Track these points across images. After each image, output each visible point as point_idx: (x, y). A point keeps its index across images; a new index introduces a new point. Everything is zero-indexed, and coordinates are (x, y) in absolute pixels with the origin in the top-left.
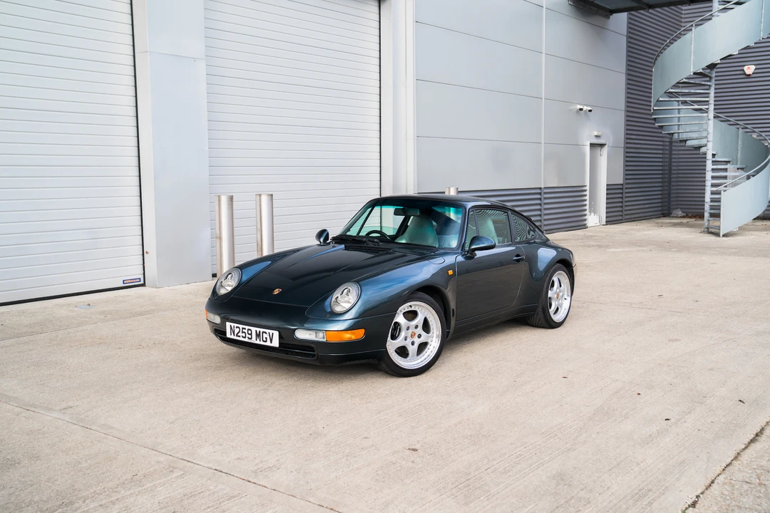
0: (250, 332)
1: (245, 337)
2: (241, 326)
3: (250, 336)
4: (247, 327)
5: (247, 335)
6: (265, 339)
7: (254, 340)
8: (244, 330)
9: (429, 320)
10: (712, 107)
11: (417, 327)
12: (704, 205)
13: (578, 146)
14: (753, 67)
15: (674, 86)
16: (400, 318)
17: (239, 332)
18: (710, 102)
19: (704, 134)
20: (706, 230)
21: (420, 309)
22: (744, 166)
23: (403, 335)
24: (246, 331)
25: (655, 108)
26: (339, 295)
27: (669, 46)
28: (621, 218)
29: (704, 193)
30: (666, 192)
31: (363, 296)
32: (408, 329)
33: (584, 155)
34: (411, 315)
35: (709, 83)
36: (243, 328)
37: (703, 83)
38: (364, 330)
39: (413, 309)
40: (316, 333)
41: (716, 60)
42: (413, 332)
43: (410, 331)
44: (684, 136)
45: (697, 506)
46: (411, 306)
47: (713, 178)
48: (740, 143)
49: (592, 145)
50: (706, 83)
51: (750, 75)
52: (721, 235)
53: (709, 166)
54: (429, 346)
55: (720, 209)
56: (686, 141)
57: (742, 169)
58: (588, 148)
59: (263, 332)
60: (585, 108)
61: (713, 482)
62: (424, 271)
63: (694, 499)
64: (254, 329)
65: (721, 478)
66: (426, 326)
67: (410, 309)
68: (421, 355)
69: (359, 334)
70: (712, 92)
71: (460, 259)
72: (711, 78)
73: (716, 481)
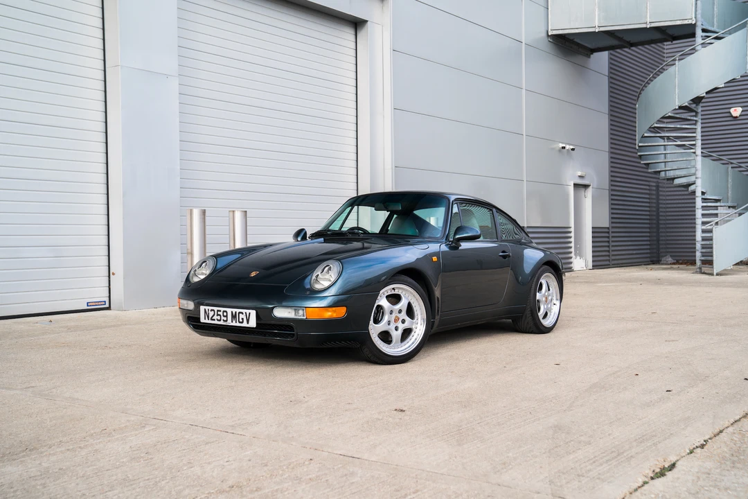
0: (225, 314)
1: (220, 320)
2: (216, 309)
3: (225, 319)
4: (222, 309)
5: (223, 318)
6: (241, 320)
7: (230, 323)
8: (219, 313)
9: (413, 305)
10: (699, 143)
11: (400, 311)
12: (695, 244)
13: (561, 185)
14: (740, 109)
15: (658, 121)
16: (383, 302)
17: (214, 315)
18: (697, 138)
19: (693, 171)
20: (698, 270)
21: (404, 293)
22: (735, 204)
23: (386, 318)
24: (221, 313)
25: (640, 144)
26: (319, 273)
27: (652, 81)
28: (608, 263)
29: (695, 232)
30: (655, 238)
31: (343, 274)
32: (391, 312)
33: (567, 195)
34: (394, 299)
35: (695, 118)
36: (218, 311)
37: (689, 118)
38: (345, 309)
39: (396, 292)
40: (295, 310)
41: (702, 93)
42: (396, 317)
43: (394, 315)
44: (671, 174)
45: (706, 447)
46: (393, 289)
47: (703, 215)
48: (730, 180)
49: (576, 185)
50: (692, 118)
51: (737, 117)
52: (715, 274)
53: (699, 203)
54: (413, 333)
55: (712, 248)
56: (673, 179)
57: (734, 207)
58: (571, 188)
59: (239, 313)
60: (568, 147)
61: (721, 432)
62: (407, 255)
63: (702, 442)
64: (229, 310)
65: (731, 429)
66: (410, 312)
67: (393, 292)
68: (406, 342)
69: (341, 312)
70: (699, 127)
71: (444, 248)
72: (697, 113)
73: (724, 431)
